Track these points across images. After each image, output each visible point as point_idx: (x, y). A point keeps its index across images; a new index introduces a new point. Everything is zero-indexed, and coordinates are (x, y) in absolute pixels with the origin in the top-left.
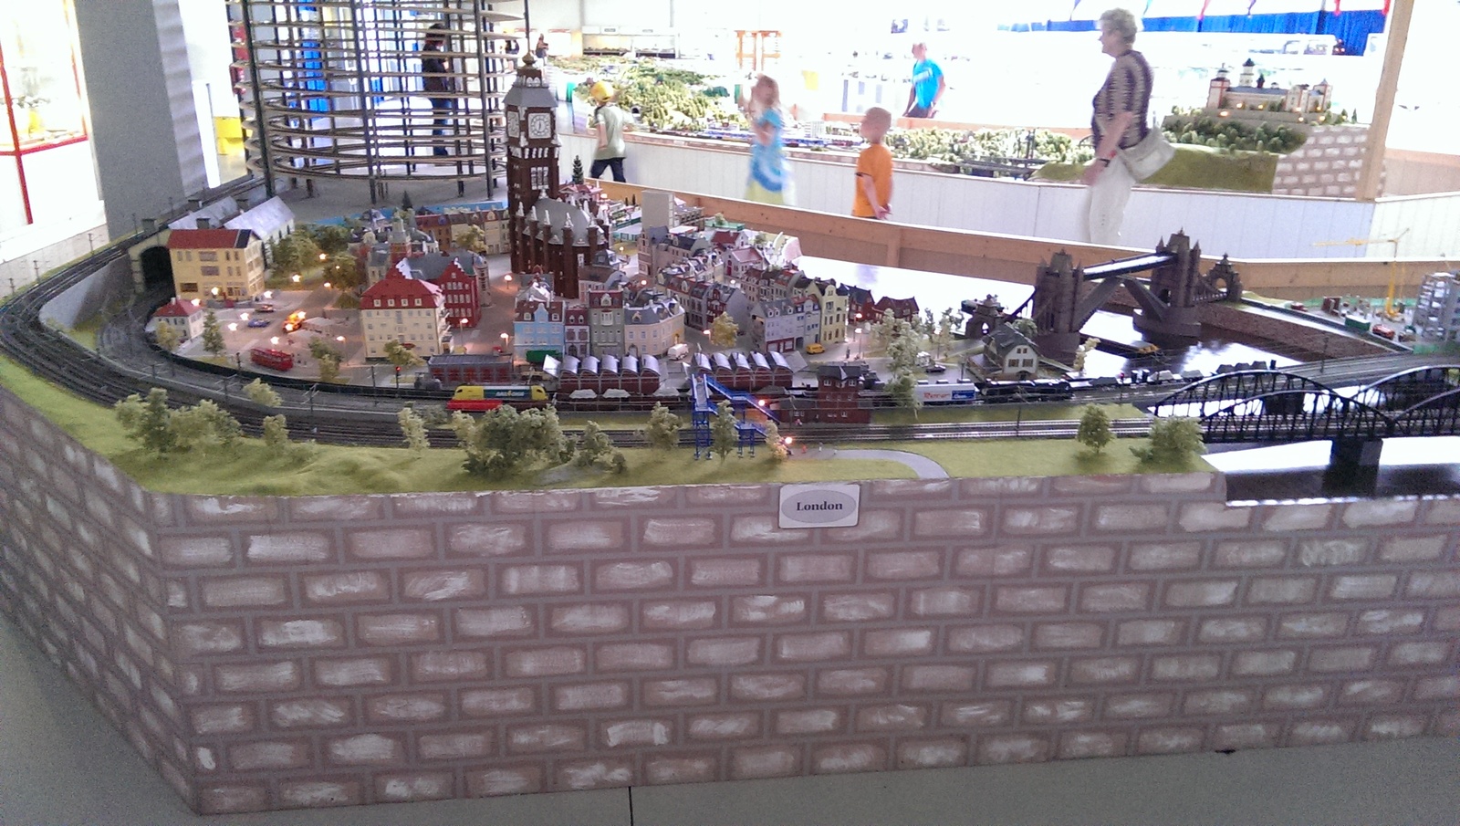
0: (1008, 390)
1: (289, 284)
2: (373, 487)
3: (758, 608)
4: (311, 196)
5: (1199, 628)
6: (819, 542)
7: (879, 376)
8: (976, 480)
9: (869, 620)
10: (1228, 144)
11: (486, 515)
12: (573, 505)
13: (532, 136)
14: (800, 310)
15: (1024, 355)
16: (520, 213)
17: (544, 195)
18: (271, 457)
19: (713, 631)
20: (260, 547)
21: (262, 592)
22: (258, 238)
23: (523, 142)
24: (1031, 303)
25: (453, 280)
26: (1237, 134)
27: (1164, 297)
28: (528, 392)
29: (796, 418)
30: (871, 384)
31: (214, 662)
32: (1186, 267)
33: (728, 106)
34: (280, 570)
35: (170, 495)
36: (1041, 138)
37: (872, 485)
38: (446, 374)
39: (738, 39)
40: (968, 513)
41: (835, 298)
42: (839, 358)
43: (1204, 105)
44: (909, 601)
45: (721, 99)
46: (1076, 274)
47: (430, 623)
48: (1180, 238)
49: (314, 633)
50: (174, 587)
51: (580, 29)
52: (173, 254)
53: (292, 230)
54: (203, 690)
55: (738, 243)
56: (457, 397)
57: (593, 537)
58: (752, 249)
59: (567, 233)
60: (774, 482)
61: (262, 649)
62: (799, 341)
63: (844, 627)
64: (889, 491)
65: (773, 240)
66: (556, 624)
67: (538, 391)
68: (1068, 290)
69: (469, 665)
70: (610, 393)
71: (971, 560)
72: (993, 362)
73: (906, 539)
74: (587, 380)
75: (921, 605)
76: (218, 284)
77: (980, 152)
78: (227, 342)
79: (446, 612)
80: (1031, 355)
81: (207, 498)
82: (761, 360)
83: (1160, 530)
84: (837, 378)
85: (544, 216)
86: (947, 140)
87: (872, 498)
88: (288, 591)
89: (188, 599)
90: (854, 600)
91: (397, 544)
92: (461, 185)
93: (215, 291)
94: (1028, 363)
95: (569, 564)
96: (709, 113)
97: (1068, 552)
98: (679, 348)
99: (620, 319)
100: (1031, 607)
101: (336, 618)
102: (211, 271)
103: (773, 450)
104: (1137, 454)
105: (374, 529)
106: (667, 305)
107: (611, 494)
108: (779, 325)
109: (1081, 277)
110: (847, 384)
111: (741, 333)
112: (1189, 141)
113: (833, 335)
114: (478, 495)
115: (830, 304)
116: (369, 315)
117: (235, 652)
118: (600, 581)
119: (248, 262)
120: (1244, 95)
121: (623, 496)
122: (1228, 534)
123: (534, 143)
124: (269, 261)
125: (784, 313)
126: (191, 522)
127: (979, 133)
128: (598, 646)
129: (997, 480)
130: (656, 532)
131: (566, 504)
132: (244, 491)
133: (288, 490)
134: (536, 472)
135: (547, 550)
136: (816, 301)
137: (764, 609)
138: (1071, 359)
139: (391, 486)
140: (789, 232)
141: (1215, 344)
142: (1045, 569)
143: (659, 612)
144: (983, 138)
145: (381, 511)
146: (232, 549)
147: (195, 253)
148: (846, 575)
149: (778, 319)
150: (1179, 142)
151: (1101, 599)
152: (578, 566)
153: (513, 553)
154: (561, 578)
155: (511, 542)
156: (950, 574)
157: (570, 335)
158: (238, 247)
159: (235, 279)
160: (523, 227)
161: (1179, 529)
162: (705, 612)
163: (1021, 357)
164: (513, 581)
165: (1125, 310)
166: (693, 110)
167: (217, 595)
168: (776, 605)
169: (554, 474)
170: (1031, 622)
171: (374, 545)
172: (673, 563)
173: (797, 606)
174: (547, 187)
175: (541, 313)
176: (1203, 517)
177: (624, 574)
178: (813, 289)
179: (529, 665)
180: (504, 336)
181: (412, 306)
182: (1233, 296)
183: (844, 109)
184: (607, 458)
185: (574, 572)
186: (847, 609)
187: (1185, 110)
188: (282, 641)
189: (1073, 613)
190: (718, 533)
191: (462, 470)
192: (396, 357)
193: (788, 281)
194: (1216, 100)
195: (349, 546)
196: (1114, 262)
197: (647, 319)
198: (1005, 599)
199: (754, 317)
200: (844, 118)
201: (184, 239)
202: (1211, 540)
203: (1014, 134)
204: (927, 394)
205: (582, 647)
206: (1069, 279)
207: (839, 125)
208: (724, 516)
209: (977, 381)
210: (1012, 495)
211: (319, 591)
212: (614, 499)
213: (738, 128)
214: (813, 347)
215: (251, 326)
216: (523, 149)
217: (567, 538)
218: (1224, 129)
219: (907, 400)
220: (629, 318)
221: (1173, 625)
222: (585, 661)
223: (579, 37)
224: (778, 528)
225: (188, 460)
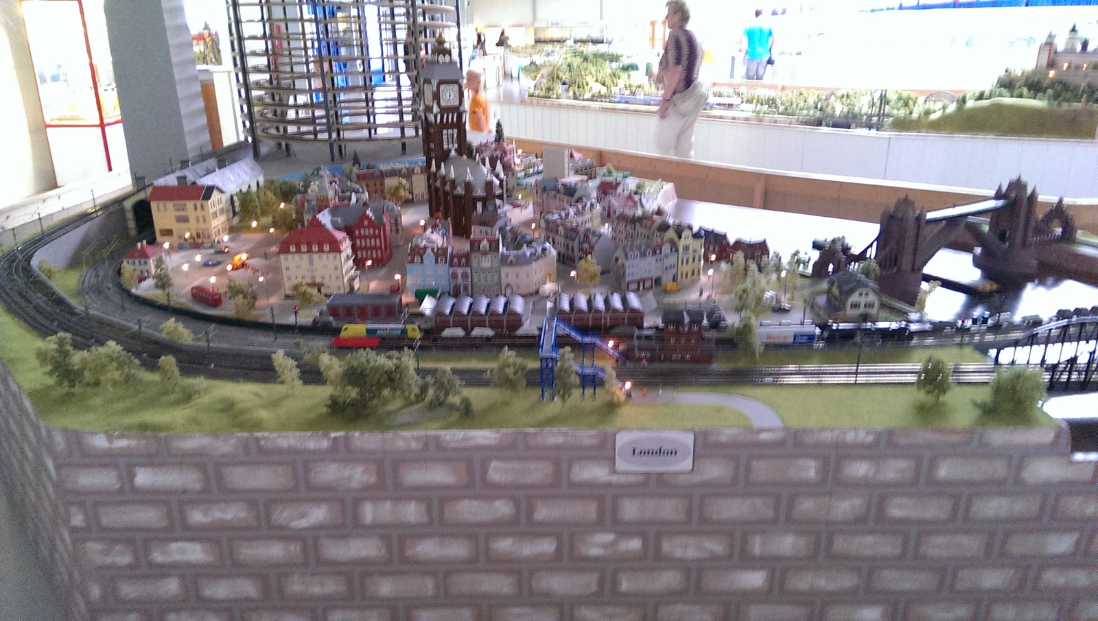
0: (847, 336)
1: (249, 228)
2: (242, 426)
3: (597, 544)
4: (289, 155)
5: (1038, 577)
6: (653, 486)
7: (727, 317)
8: (811, 431)
9: (705, 560)
10: (1055, 99)
11: (343, 453)
12: (420, 445)
13: (443, 103)
14: (658, 252)
15: (865, 298)
16: (433, 168)
17: (453, 153)
18: (166, 392)
19: (555, 563)
20: (143, 478)
21: (149, 516)
22: (221, 191)
23: (436, 109)
24: (875, 245)
25: (365, 228)
26: (1063, 90)
27: (1002, 237)
28: (404, 331)
29: (640, 360)
30: (716, 324)
31: (112, 576)
32: (1023, 211)
33: (639, 77)
34: (163, 498)
35: (65, 431)
36: (892, 96)
37: (706, 434)
38: (342, 312)
39: (651, 28)
40: (802, 462)
41: (690, 242)
42: (692, 297)
43: (1034, 66)
44: (744, 541)
45: (633, 73)
46: (919, 219)
47: (295, 548)
48: (1017, 185)
49: (195, 553)
50: (74, 510)
51: (533, 24)
52: (153, 205)
53: (261, 183)
54: (104, 596)
55: (620, 190)
56: (343, 334)
57: (439, 475)
58: (630, 197)
59: (468, 186)
60: (609, 428)
61: (151, 565)
62: (658, 281)
63: (683, 566)
64: (723, 439)
65: (651, 186)
66: (409, 553)
67: (414, 332)
68: (911, 232)
69: (331, 586)
70: (477, 332)
71: (806, 506)
72: (835, 306)
73: (741, 485)
74: (458, 319)
75: (757, 546)
76: (189, 230)
77: (839, 109)
78: (176, 281)
79: (309, 539)
80: (872, 298)
81: (96, 434)
82: (617, 302)
83: (1003, 482)
84: (679, 322)
85: (450, 171)
86: (811, 101)
87: (705, 446)
88: (170, 516)
89: (87, 520)
90: (691, 540)
91: (262, 478)
92: (404, 145)
93: (187, 235)
94: (871, 305)
95: (419, 500)
96: (621, 83)
97: (905, 501)
98: (549, 287)
99: (496, 263)
100: (869, 552)
101: (216, 542)
102: (184, 220)
103: (613, 394)
104: (976, 405)
105: (241, 464)
106: (540, 250)
107: (455, 436)
108: (639, 267)
109: (923, 223)
110: (690, 328)
111: (603, 273)
112: (1021, 96)
113: (690, 275)
114: (333, 435)
115: (686, 248)
116: (286, 259)
117: (129, 566)
118: (447, 515)
119: (211, 211)
120: (1069, 57)
121: (465, 439)
122: (1070, 487)
123: (444, 110)
124: (237, 209)
125: (643, 255)
126: (86, 454)
127: (839, 94)
128: (448, 574)
129: (832, 430)
130: (498, 472)
131: (414, 445)
132: (129, 428)
133: (166, 428)
134: (390, 413)
135: (397, 485)
136: (674, 245)
137: (604, 546)
138: (913, 299)
139: (257, 425)
140: (667, 178)
141: (1050, 281)
142: (881, 516)
143: (504, 545)
144: (843, 97)
145: (246, 448)
146: (120, 478)
147: (170, 204)
148: (681, 516)
149: (637, 261)
150: (1012, 97)
151: (938, 546)
152: (428, 502)
153: (366, 488)
154: (412, 512)
155: (365, 478)
156: (784, 518)
157: (454, 276)
158: (204, 199)
159: (202, 225)
160: (436, 181)
161: (1018, 481)
162: (547, 547)
163: (863, 300)
164: (369, 512)
165: (967, 248)
166: (608, 81)
167: (111, 517)
168: (615, 543)
169: (403, 417)
170: (869, 567)
171: (240, 477)
172: (516, 501)
173: (635, 544)
174: (456, 146)
175: (429, 256)
176: (1044, 470)
177: (469, 510)
178: (671, 234)
179: (386, 588)
180: (398, 277)
181: (321, 251)
182: (1068, 235)
183: (732, 76)
184: (455, 400)
185: (423, 507)
186: (684, 548)
187: (1017, 71)
188: (168, 559)
189: (910, 558)
190: (557, 474)
191: (325, 410)
192: (299, 297)
193: (651, 225)
194: (1044, 61)
195: (220, 478)
196: (954, 206)
197: (521, 261)
198: (841, 544)
199: (617, 260)
200: (729, 85)
201: (165, 194)
202: (1053, 493)
203: (869, 93)
204: (769, 337)
205: (434, 574)
206: (911, 224)
207: (725, 90)
208: (562, 459)
209: (818, 322)
210: (846, 446)
211: (197, 517)
212: (458, 441)
213: (642, 94)
214: (670, 285)
215: (206, 265)
216: (436, 117)
217: (415, 476)
218: (1052, 86)
219: (748, 344)
220: (504, 261)
221: (1012, 572)
222: (437, 587)
223: (531, 31)
224: (614, 471)
225: (96, 395)
